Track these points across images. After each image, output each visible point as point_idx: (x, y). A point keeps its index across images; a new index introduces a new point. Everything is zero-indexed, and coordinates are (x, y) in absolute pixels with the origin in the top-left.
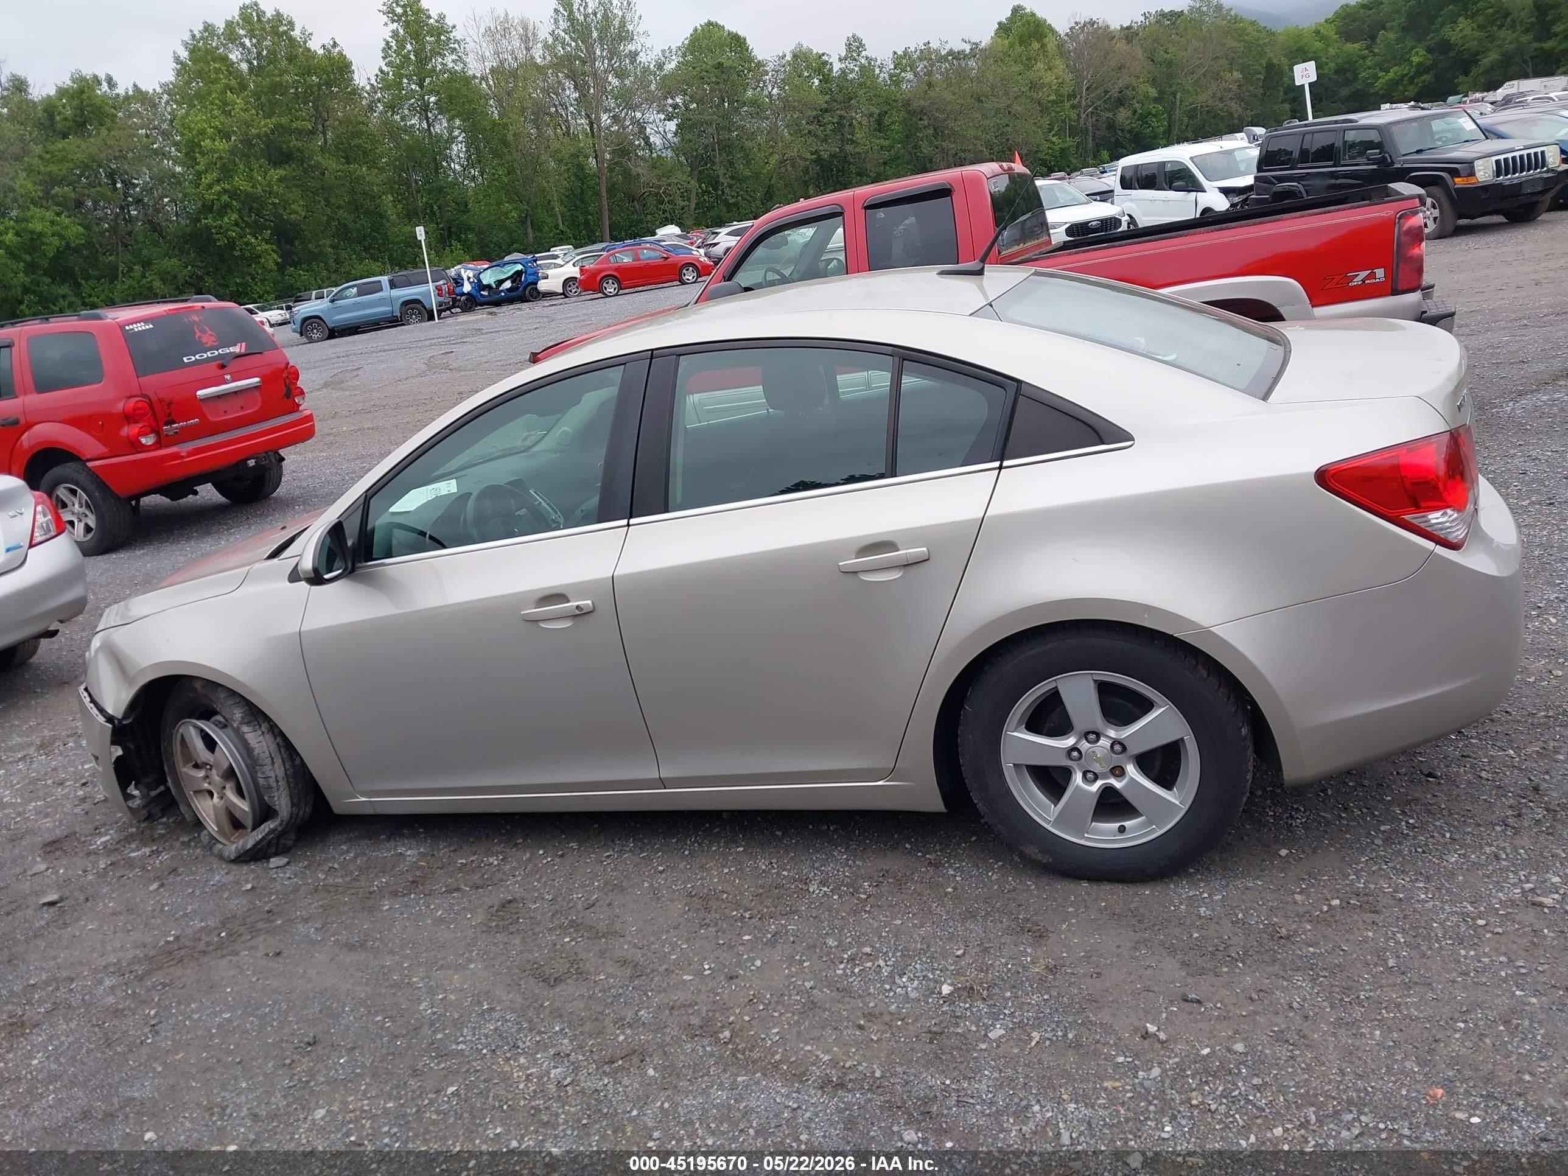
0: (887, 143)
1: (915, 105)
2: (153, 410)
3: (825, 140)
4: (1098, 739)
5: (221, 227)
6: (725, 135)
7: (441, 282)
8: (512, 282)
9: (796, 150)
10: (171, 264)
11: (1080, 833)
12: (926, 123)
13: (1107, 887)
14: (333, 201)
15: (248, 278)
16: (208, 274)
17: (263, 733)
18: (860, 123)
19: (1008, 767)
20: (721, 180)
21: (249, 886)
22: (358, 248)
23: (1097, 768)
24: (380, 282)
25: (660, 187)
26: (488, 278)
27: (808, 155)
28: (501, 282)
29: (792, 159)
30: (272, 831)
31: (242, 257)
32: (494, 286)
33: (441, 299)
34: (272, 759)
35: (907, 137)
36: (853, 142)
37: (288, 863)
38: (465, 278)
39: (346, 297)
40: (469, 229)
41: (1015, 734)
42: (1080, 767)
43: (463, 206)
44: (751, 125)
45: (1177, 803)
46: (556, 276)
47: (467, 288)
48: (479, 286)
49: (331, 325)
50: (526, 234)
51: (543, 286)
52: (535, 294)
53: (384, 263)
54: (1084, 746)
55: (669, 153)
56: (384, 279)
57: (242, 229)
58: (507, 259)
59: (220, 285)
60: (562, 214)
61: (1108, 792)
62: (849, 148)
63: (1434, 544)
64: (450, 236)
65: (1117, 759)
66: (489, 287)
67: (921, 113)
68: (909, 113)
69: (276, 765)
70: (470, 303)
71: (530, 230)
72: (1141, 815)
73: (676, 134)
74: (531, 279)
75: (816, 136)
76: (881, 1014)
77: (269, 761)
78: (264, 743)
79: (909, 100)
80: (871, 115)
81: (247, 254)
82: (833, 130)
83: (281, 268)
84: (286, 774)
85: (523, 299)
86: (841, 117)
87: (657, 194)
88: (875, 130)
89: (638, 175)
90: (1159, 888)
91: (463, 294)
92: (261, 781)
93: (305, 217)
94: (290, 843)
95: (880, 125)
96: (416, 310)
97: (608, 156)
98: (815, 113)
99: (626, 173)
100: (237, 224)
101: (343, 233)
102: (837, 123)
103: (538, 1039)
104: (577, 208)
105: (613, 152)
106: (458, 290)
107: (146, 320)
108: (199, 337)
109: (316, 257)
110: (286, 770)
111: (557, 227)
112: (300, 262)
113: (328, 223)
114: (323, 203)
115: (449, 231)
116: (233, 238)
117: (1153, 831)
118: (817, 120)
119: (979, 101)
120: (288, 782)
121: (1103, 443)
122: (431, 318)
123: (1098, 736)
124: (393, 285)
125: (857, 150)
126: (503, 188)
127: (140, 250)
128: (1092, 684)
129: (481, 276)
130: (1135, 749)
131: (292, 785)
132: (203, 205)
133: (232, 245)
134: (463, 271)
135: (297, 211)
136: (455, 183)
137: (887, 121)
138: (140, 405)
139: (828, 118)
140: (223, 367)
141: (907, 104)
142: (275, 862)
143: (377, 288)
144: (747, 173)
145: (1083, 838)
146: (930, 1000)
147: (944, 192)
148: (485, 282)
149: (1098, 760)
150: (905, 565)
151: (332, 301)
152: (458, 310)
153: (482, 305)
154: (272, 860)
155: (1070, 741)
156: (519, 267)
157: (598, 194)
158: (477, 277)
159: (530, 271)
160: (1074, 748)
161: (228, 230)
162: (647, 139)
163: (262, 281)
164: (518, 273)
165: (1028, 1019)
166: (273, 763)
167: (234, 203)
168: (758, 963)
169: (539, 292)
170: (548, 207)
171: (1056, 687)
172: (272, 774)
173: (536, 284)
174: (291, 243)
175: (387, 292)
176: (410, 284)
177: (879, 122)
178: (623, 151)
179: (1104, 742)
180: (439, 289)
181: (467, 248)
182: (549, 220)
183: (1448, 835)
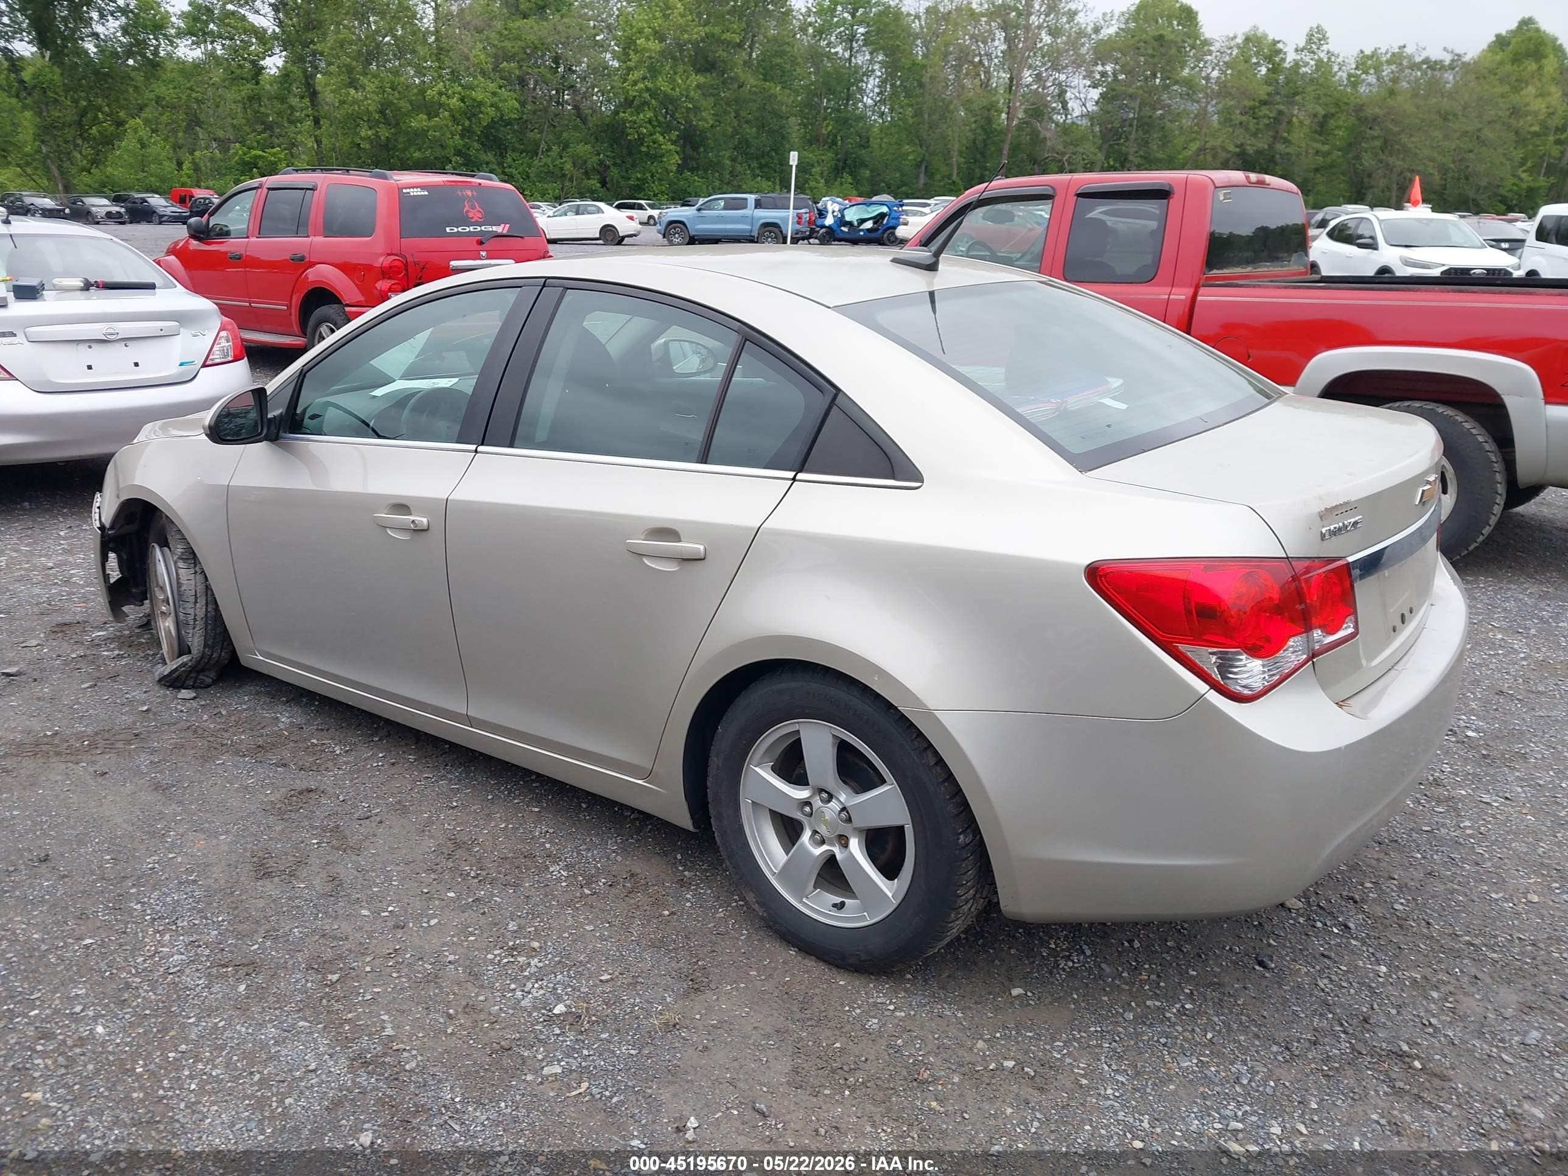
0: (1326, 148)
1: (1369, 112)
2: (407, 270)
3: (1255, 135)
4: (829, 801)
5: (635, 123)
6: (1147, 112)
7: (803, 211)
8: (875, 223)
9: (1220, 140)
10: (583, 149)
11: (800, 895)
12: (1375, 133)
13: (810, 963)
14: (743, 114)
15: (648, 175)
16: (615, 164)
17: (196, 572)
18: (1301, 122)
19: (745, 803)
20: (1131, 158)
21: (145, 708)
22: (755, 164)
23: (823, 830)
24: (746, 199)
25: (1063, 154)
26: (852, 215)
27: (1232, 148)
28: (863, 221)
29: (1213, 148)
30: (184, 665)
31: (647, 154)
32: (856, 223)
33: (798, 227)
34: (196, 598)
35: (1350, 145)
36: (1286, 141)
37: (194, 698)
38: (830, 211)
39: (714, 209)
40: (864, 165)
41: (757, 769)
42: (811, 826)
43: (865, 143)
44: (1178, 104)
45: (890, 895)
46: (916, 225)
47: (829, 221)
48: (841, 221)
49: (692, 233)
50: (918, 177)
51: (901, 232)
52: (892, 239)
53: (774, 183)
54: (817, 803)
55: (1085, 122)
56: (751, 198)
57: (654, 127)
58: (875, 199)
59: (622, 177)
60: (959, 165)
61: (831, 861)
62: (1280, 147)
63: (1208, 687)
64: (843, 168)
65: (844, 828)
66: (850, 224)
67: (1373, 121)
68: (1359, 119)
69: (198, 605)
70: (831, 237)
71: (922, 176)
72: (856, 898)
73: (1097, 103)
74: (892, 223)
75: (1247, 129)
76: (481, 1011)
77: (192, 599)
78: (193, 582)
79: (1363, 105)
80: (1315, 116)
81: (652, 152)
82: (1267, 125)
83: (681, 168)
84: (206, 615)
85: (880, 242)
86: (1280, 113)
87: (1060, 161)
88: (1316, 132)
89: (1045, 138)
90: (858, 981)
91: (823, 227)
92: (182, 616)
93: (712, 126)
94: (209, 681)
95: (1322, 127)
96: (771, 233)
97: (1021, 115)
98: (1252, 103)
99: (1035, 134)
100: (650, 122)
101: (743, 148)
102: (1274, 118)
103: (197, 922)
104: (976, 161)
105: (1026, 111)
106: (819, 222)
107: (422, 187)
108: (467, 212)
109: (716, 166)
110: (207, 611)
111: (949, 177)
112: (697, 169)
113: (733, 136)
114: (733, 114)
115: (845, 163)
116: (644, 134)
117: (864, 918)
118: (1251, 112)
119: (1445, 119)
120: (206, 624)
121: (894, 478)
122: (785, 242)
123: (831, 797)
124: (758, 205)
125: (1288, 150)
126: (906, 129)
127: (561, 132)
128: (830, 738)
129: (846, 212)
130: (859, 822)
131: (209, 627)
132: (626, 99)
133: (641, 139)
134: (829, 203)
135: (706, 120)
136: (862, 118)
137: (1332, 123)
138: (396, 263)
139: (1265, 110)
140: (481, 243)
141: (1359, 109)
142: (185, 693)
143: (742, 205)
144: (1160, 155)
145: (801, 902)
146: (535, 1014)
147: (1161, 194)
148: (847, 219)
149: (826, 822)
150: (684, 560)
151: (699, 210)
152: (817, 241)
153: (840, 240)
154: (183, 691)
155: (803, 794)
156: (885, 209)
157: (1000, 150)
158: (842, 211)
159: (894, 215)
160: (807, 803)
161: (640, 126)
162: (1065, 104)
163: (660, 180)
164: (882, 216)
165: (595, 1067)
166: (196, 602)
167: (653, 102)
168: (433, 922)
169: (896, 238)
170: (946, 156)
171: (798, 731)
172: (191, 611)
173: (895, 228)
174: (695, 148)
175: (750, 211)
176: (776, 207)
177: (1322, 125)
178: (1038, 111)
179: (834, 805)
180: (799, 217)
181: (857, 183)
182: (944, 169)
183: (1209, 1036)
